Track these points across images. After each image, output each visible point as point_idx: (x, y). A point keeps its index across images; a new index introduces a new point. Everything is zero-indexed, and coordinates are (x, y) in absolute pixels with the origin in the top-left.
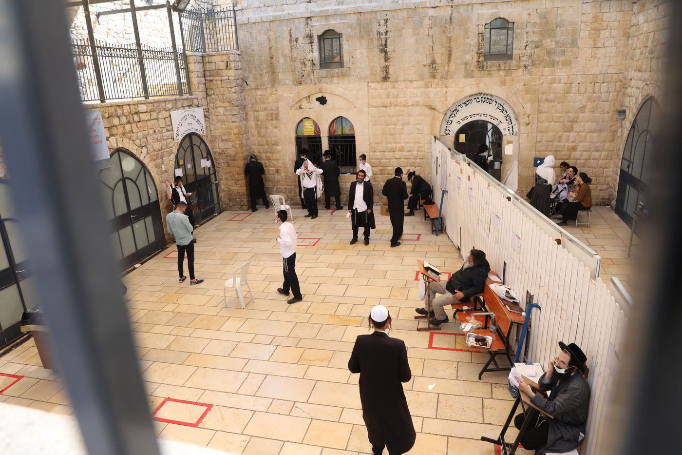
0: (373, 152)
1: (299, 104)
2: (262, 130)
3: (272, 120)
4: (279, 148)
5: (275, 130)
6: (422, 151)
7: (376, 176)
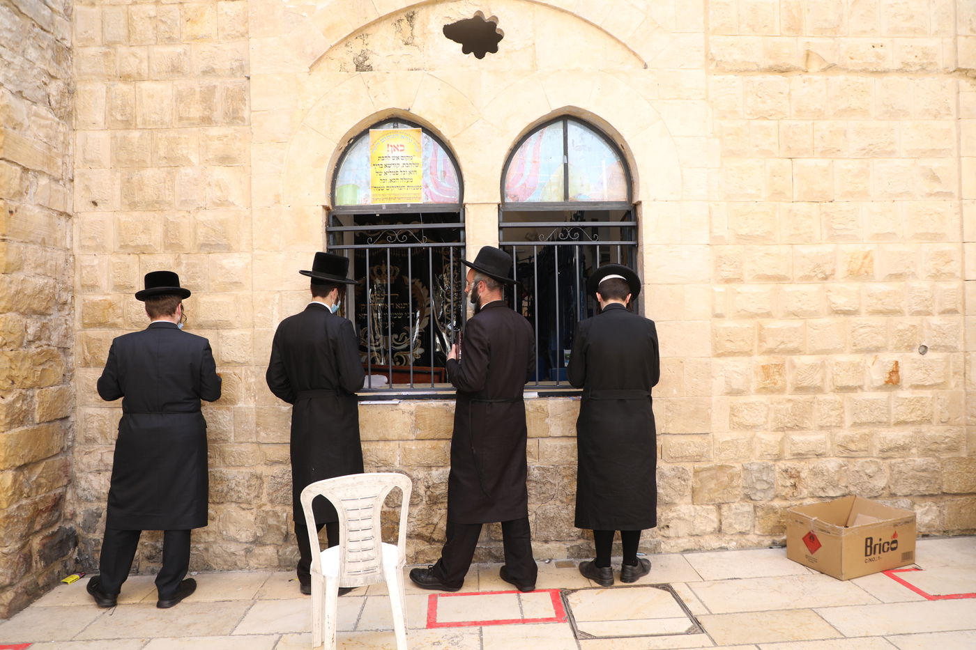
0: (728, 281)
1: (357, 46)
2: (152, 175)
3: (207, 121)
4: (234, 262)
5: (220, 173)
6: (952, 275)
7: (740, 400)
